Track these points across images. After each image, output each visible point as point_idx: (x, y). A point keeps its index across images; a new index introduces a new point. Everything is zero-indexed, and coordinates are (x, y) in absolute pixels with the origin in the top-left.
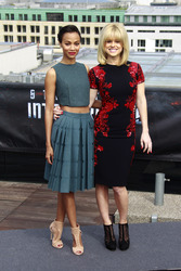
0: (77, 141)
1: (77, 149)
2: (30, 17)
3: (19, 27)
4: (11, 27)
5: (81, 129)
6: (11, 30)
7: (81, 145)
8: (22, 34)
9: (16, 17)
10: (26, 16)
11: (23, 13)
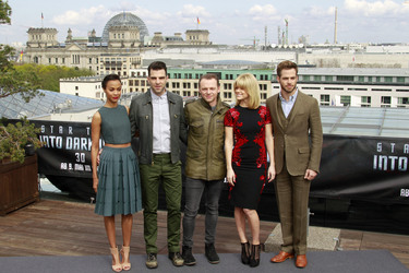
0: (118, 172)
1: (117, 178)
2: (194, 76)
3: (184, 84)
4: (178, 84)
5: (121, 161)
6: (178, 87)
7: (121, 175)
8: (187, 90)
9: (183, 76)
10: (191, 75)
11: (188, 72)
